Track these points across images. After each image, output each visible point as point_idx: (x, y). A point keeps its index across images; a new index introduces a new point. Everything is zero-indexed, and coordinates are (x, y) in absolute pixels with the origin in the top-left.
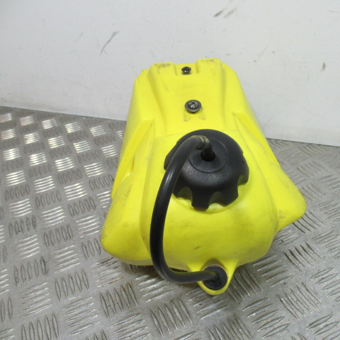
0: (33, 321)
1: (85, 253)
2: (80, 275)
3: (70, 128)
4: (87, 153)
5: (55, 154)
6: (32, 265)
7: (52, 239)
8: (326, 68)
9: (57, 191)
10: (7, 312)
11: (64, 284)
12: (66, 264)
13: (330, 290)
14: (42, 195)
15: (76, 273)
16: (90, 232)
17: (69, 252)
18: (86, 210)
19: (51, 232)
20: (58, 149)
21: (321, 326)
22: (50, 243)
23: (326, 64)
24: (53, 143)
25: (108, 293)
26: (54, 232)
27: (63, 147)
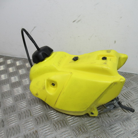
1: (20, 117)
2: (17, 127)
3: (18, 63)
4: (24, 74)
7: (7, 112)
8: (116, 43)
9: (11, 91)
11: (10, 131)
12: (12, 122)
13: (114, 133)
14: (4, 93)
15: (15, 126)
16: (22, 108)
17: (13, 117)
18: (22, 99)
19: (7, 109)
20: (13, 72)
22: (6, 113)
23: (116, 41)
24: (11, 70)
25: (27, 135)
26: (8, 109)
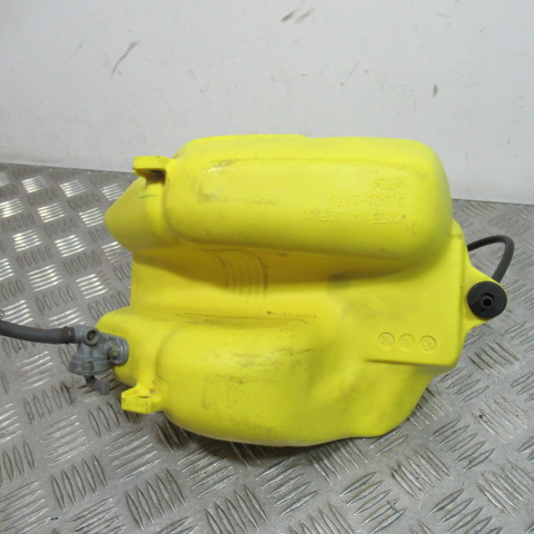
0: (67, 468)
3: (68, 189)
4: (103, 227)
5: (52, 231)
6: (50, 394)
8: (438, 93)
9: (67, 287)
10: (25, 461)
11: (102, 415)
13: (456, 389)
14: (44, 294)
20: (57, 222)
21: (447, 433)
23: (439, 87)
24: (46, 213)
27: (64, 220)
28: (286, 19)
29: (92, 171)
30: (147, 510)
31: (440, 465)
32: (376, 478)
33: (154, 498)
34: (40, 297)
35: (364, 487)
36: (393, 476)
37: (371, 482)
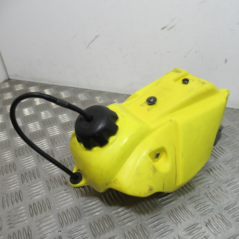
0: (65, 210)
3: (63, 95)
5: (57, 112)
6: (57, 179)
8: (227, 62)
9: (64, 135)
10: (47, 206)
13: (234, 190)
14: (54, 137)
21: (231, 209)
23: (227, 59)
26: (67, 160)
28: (163, 29)
29: (74, 88)
30: (99, 231)
31: (228, 223)
32: (199, 226)
33: (102, 226)
34: (53, 139)
35: (194, 229)
36: (207, 226)
37: (196, 227)
